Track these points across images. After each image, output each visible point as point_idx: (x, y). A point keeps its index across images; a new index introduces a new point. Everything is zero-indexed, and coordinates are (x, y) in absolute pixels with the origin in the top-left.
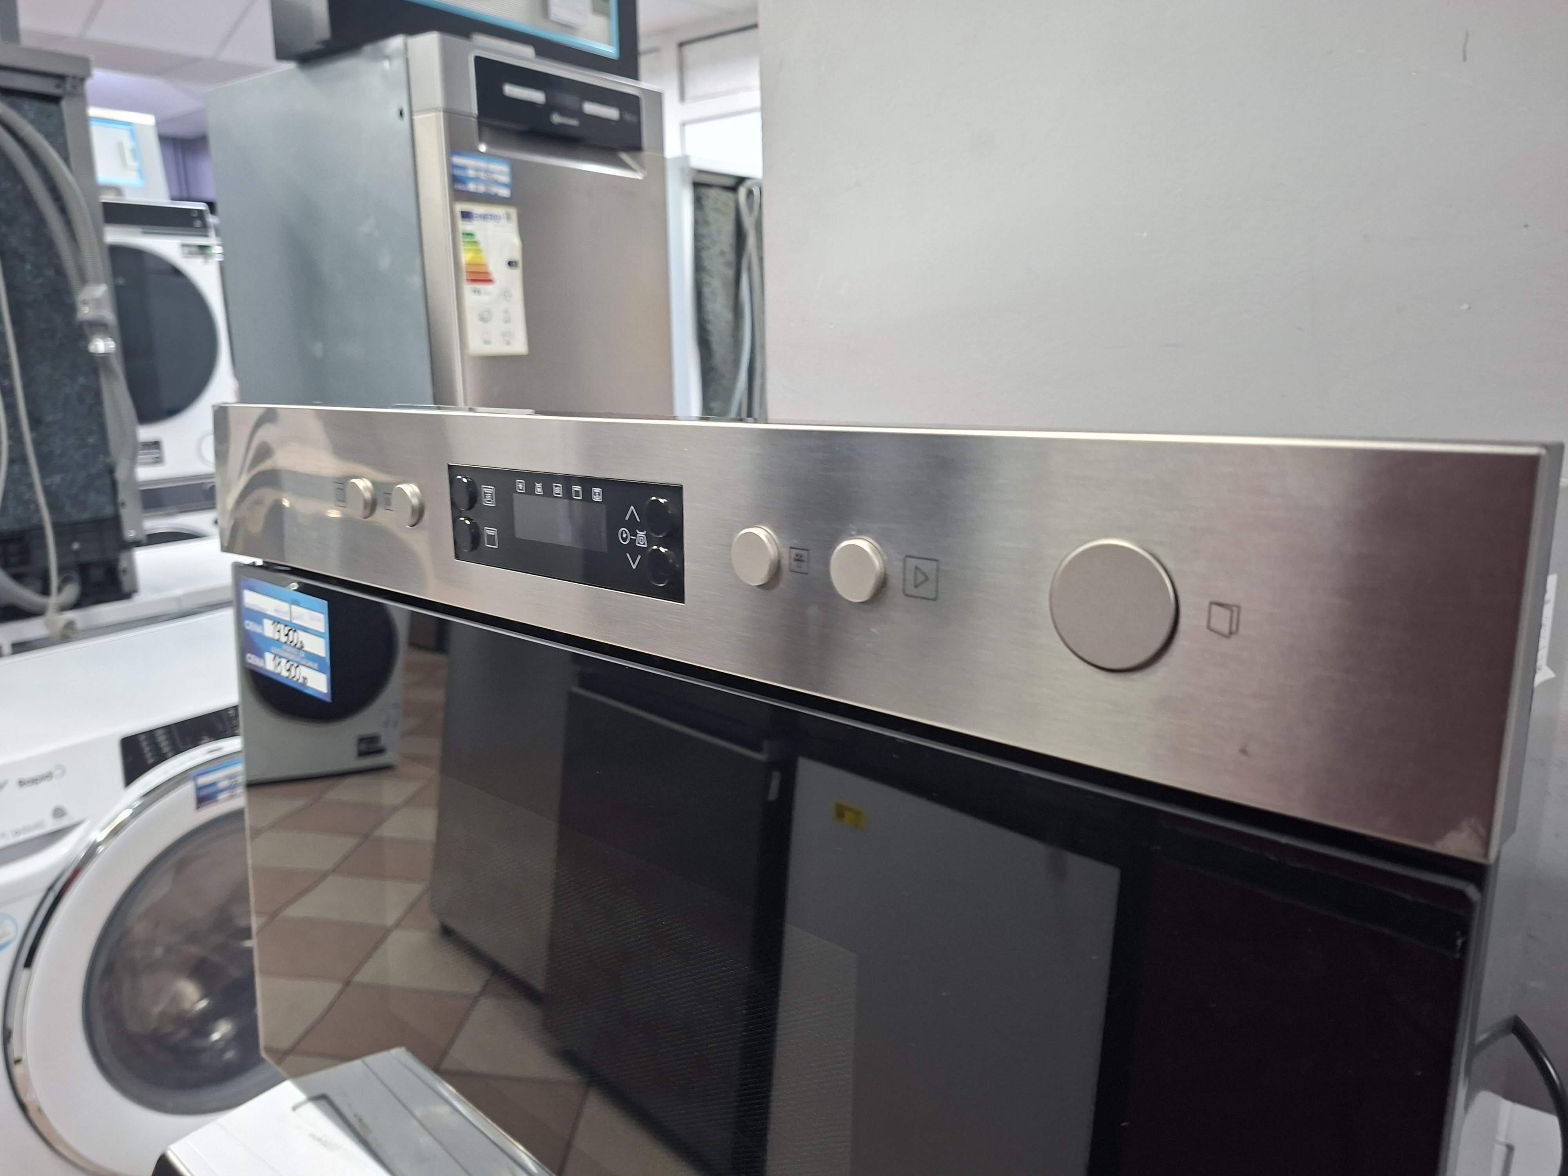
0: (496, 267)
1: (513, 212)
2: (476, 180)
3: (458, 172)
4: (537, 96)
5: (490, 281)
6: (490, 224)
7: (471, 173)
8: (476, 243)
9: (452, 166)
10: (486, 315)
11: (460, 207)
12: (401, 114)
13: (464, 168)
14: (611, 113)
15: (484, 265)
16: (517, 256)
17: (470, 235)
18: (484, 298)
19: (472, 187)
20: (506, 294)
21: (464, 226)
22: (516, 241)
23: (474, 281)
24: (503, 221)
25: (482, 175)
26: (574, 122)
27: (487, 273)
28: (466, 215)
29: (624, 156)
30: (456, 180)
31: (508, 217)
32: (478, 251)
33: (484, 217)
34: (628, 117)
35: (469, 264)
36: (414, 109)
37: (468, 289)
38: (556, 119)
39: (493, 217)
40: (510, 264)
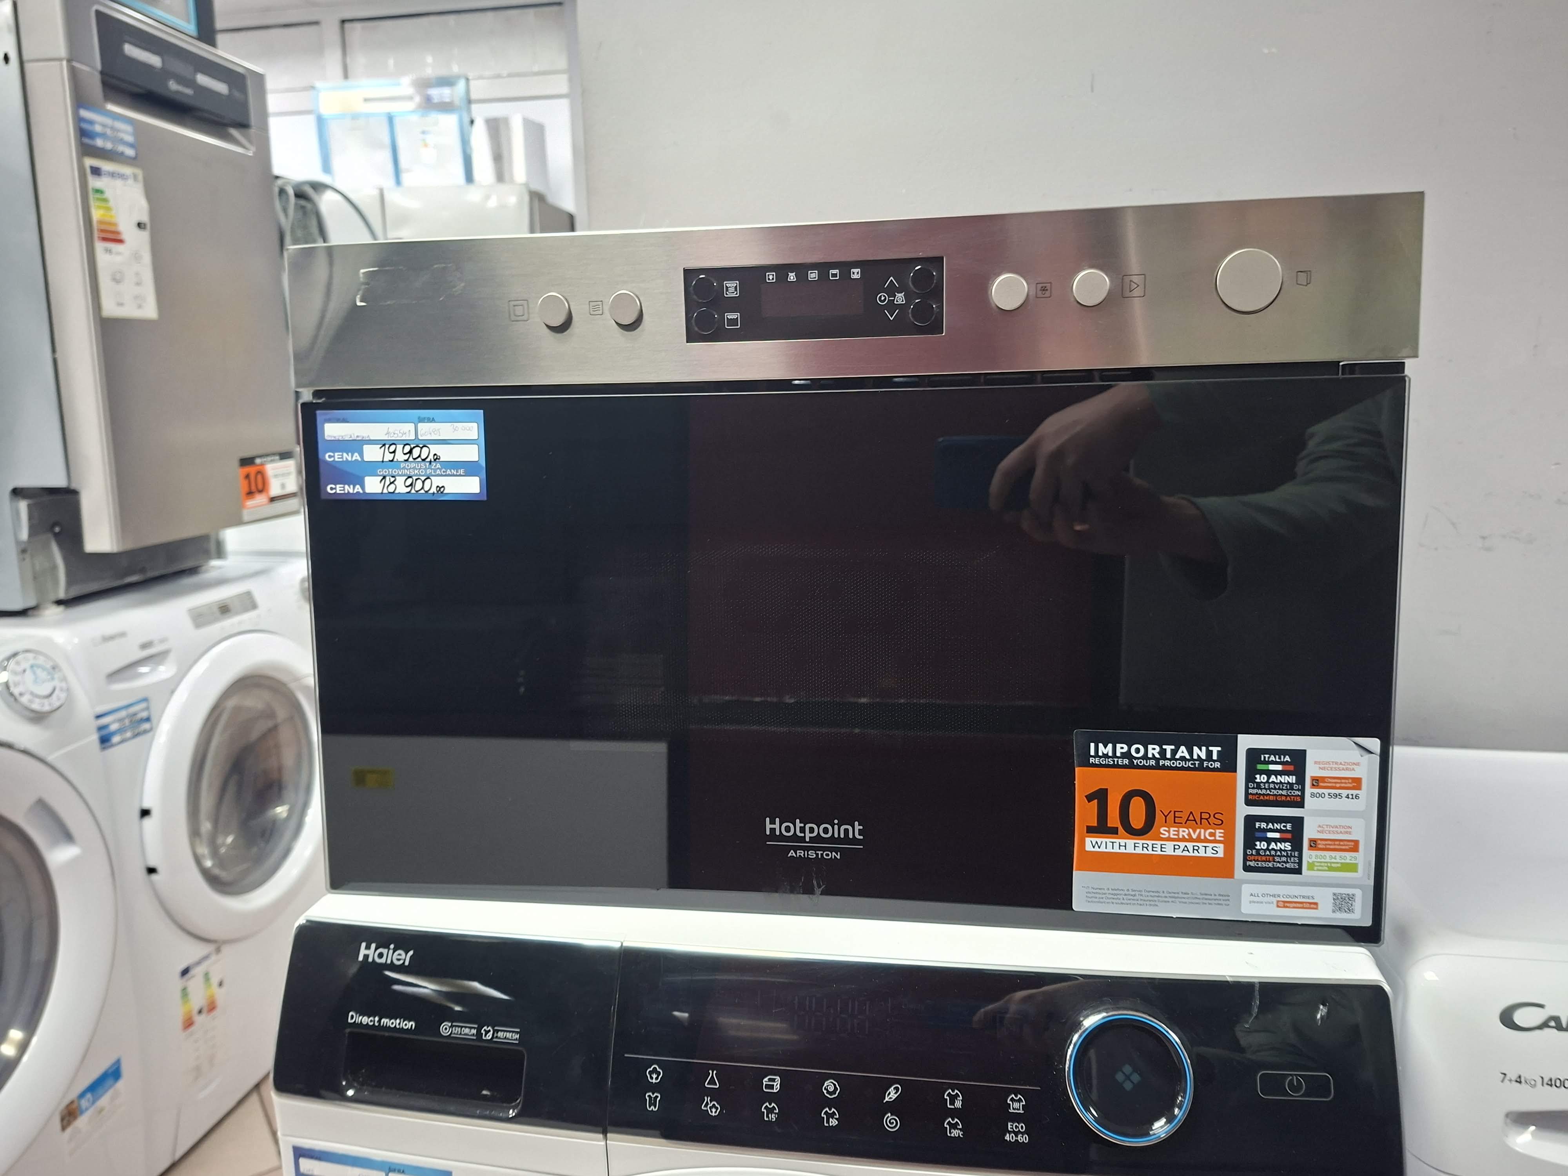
0: (126, 229)
1: (139, 172)
2: (103, 136)
3: (85, 126)
4: (155, 60)
5: (120, 241)
6: (119, 183)
7: (98, 128)
8: (105, 200)
9: (79, 120)
10: (118, 277)
11: (89, 162)
12: (6, 58)
13: (91, 122)
14: (221, 88)
15: (115, 224)
16: (145, 218)
17: (98, 191)
18: (118, 259)
19: (99, 143)
20: (137, 257)
21: (94, 183)
22: (143, 203)
23: (105, 239)
24: (130, 181)
25: (109, 132)
26: (189, 91)
27: (118, 233)
28: (96, 171)
29: (234, 132)
30: (83, 133)
31: (135, 177)
32: (108, 209)
33: (112, 175)
34: (237, 94)
35: (100, 222)
36: (26, 57)
37: (99, 246)
38: (173, 86)
39: (122, 176)
40: (139, 225)
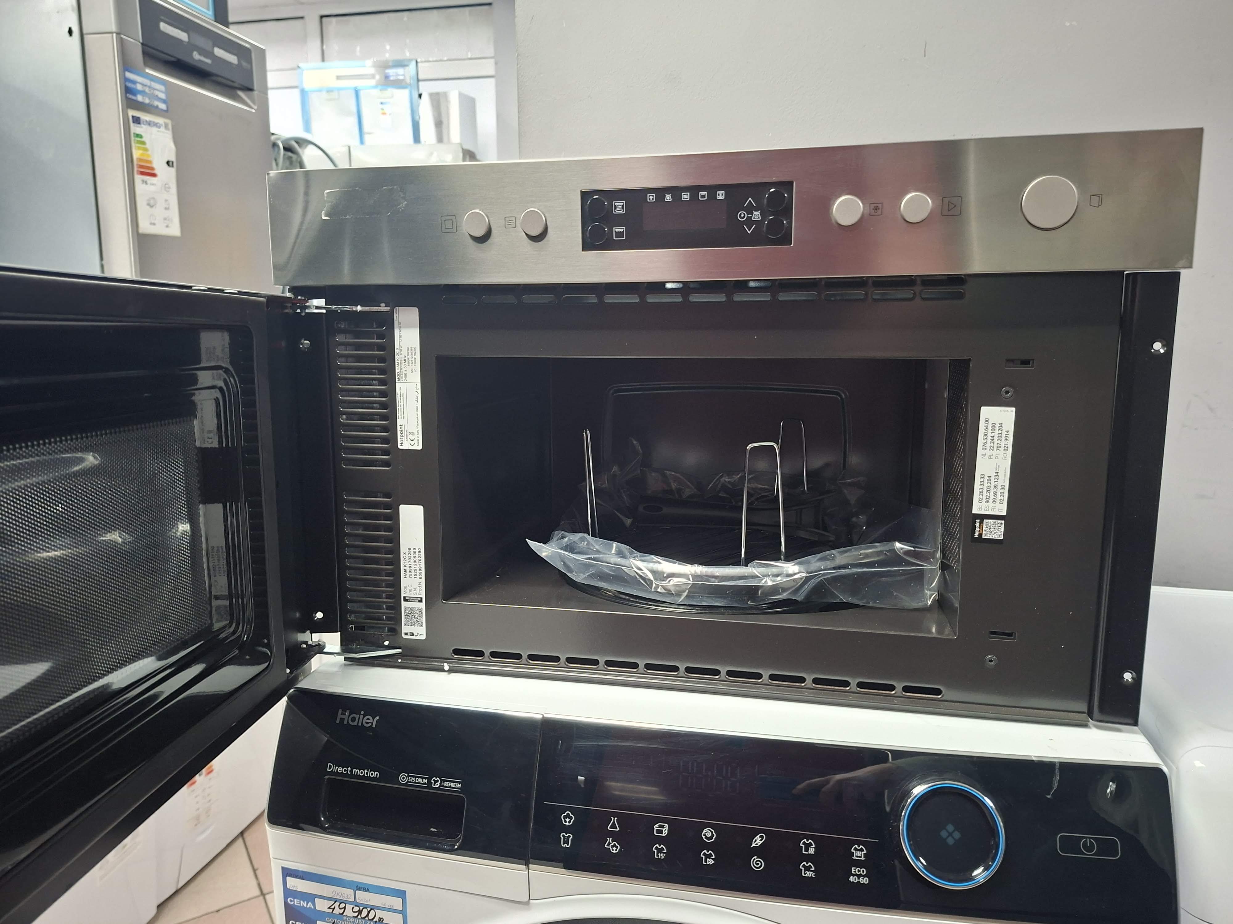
0: (159, 166)
1: (169, 122)
2: (143, 93)
3: (129, 85)
4: (183, 36)
5: (154, 175)
6: (154, 129)
7: (139, 87)
8: (144, 143)
9: (125, 80)
10: (152, 202)
11: (131, 113)
12: (70, 32)
13: (134, 82)
14: (233, 59)
15: (150, 162)
16: (173, 158)
17: (138, 136)
18: (153, 188)
19: (140, 98)
20: (166, 187)
21: (135, 129)
22: (172, 146)
23: (142, 173)
24: (163, 129)
25: (147, 90)
26: (209, 61)
27: (153, 169)
28: (137, 120)
29: (241, 93)
30: (128, 91)
31: (166, 126)
32: (146, 150)
33: (149, 123)
34: (244, 64)
35: (140, 160)
36: (85, 31)
37: (138, 178)
38: (196, 56)
39: (156, 125)
40: (168, 163)
